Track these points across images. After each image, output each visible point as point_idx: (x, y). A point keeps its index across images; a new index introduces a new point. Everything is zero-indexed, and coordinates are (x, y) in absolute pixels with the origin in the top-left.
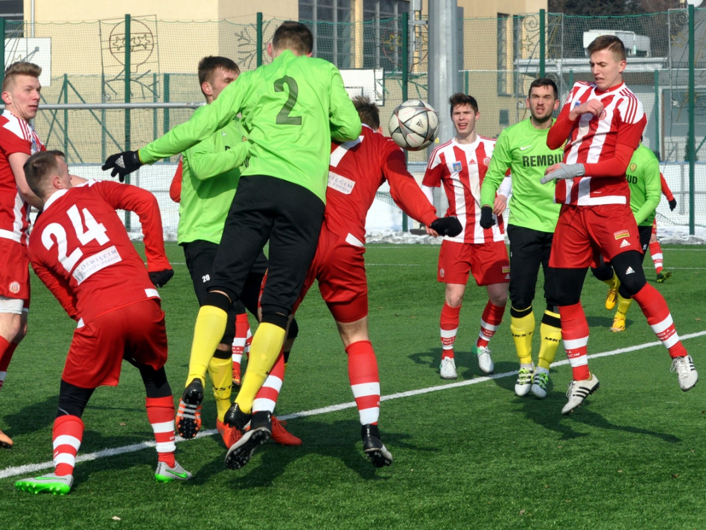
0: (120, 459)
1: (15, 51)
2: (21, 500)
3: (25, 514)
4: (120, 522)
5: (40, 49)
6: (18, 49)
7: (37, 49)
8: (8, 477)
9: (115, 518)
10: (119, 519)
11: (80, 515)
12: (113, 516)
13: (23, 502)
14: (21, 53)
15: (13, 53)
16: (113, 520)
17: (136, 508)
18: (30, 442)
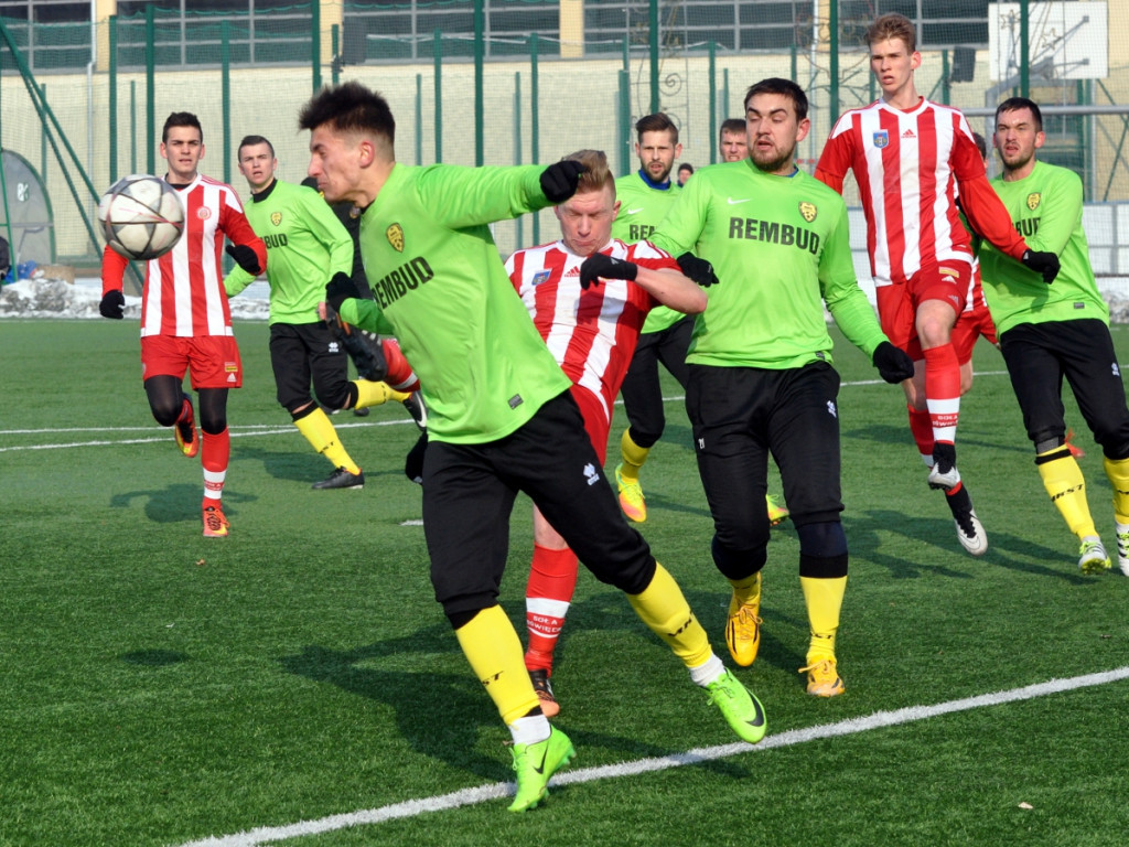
0: (1072, 697)
1: (1045, 23)
2: (876, 771)
3: (875, 797)
4: (1031, 813)
5: (1090, 19)
6: (1049, 19)
7: (1086, 19)
8: (871, 730)
9: (1024, 805)
10: (1030, 807)
11: (965, 800)
12: (1021, 802)
13: (879, 775)
14: (1053, 26)
15: (1041, 25)
16: (1020, 809)
17: (1068, 788)
18: (931, 667)
